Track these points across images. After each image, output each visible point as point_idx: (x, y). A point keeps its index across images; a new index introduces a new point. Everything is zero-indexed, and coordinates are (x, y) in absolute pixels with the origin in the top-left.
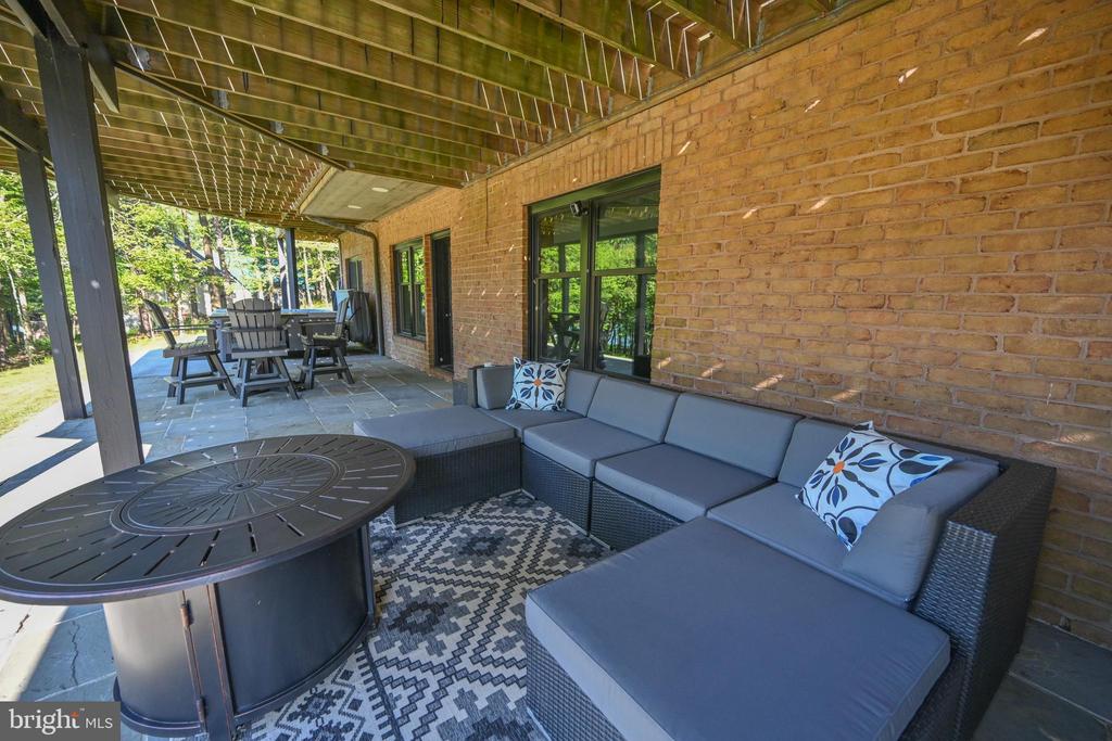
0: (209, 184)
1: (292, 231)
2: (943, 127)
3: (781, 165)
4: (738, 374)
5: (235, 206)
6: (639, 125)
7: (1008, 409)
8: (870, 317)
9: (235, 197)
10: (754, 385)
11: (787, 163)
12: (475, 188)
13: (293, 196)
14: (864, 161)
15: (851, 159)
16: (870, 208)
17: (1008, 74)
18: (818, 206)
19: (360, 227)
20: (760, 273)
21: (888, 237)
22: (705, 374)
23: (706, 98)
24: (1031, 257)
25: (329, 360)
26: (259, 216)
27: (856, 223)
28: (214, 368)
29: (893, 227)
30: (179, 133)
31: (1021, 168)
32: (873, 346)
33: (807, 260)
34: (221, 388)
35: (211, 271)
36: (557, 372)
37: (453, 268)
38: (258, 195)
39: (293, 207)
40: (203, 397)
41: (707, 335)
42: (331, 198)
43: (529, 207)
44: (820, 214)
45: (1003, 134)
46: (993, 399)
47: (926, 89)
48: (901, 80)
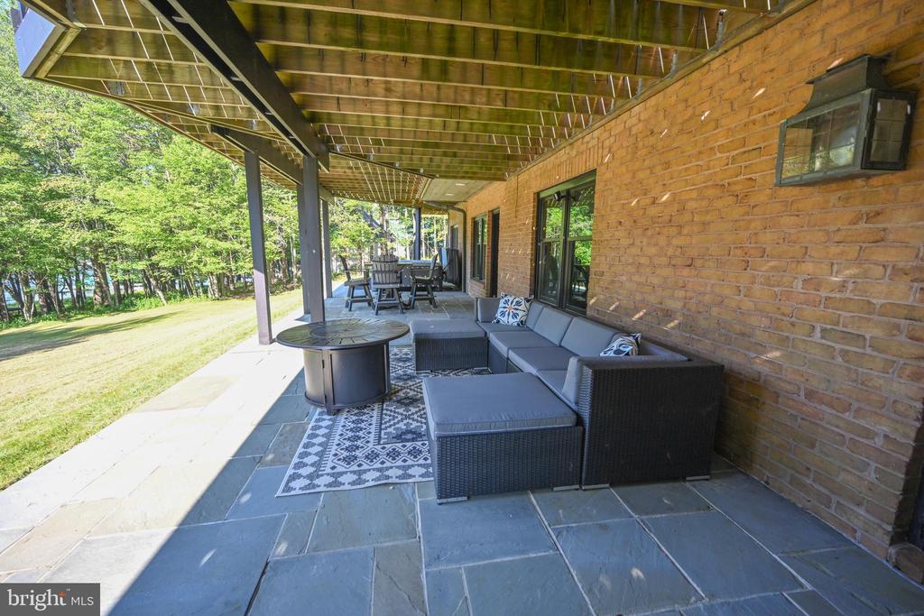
0: (374, 189)
1: (420, 209)
2: (722, 148)
3: (648, 171)
4: (626, 309)
5: (388, 198)
6: (588, 142)
7: (743, 334)
8: (686, 272)
9: (387, 194)
10: (633, 316)
11: (651, 169)
12: (512, 180)
13: (416, 191)
14: (687, 169)
15: (680, 168)
16: (688, 200)
17: (749, 116)
18: (664, 198)
19: (456, 206)
20: (637, 242)
21: (695, 219)
22: (611, 308)
23: (617, 126)
24: (756, 234)
25: (426, 293)
26: (400, 202)
27: (682, 210)
28: (367, 294)
29: (697, 213)
30: (357, 168)
31: (753, 176)
32: (686, 291)
33: (659, 234)
34: (370, 305)
35: (381, 235)
36: (523, 302)
37: (500, 234)
38: (398, 192)
39: (417, 197)
40: (360, 309)
41: (613, 282)
42: (435, 191)
43: (538, 194)
44: (665, 204)
45: (746, 154)
46: (738, 327)
47: (713, 124)
48: (703, 118)
